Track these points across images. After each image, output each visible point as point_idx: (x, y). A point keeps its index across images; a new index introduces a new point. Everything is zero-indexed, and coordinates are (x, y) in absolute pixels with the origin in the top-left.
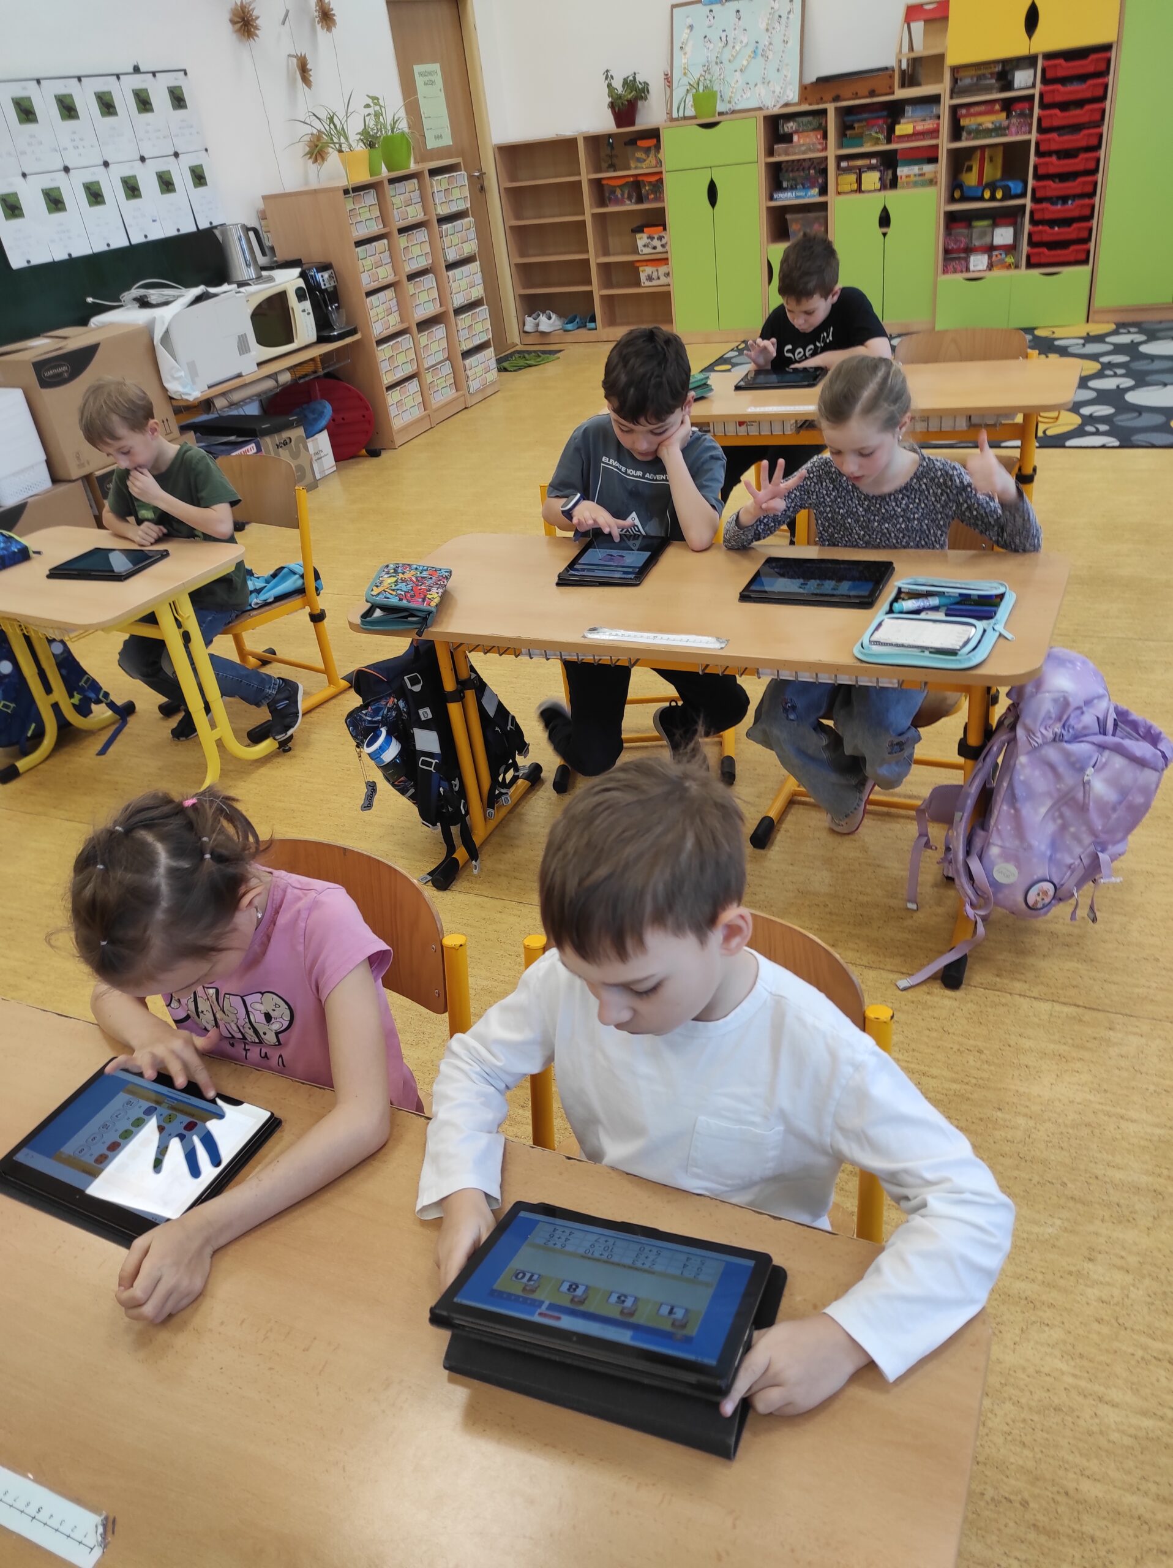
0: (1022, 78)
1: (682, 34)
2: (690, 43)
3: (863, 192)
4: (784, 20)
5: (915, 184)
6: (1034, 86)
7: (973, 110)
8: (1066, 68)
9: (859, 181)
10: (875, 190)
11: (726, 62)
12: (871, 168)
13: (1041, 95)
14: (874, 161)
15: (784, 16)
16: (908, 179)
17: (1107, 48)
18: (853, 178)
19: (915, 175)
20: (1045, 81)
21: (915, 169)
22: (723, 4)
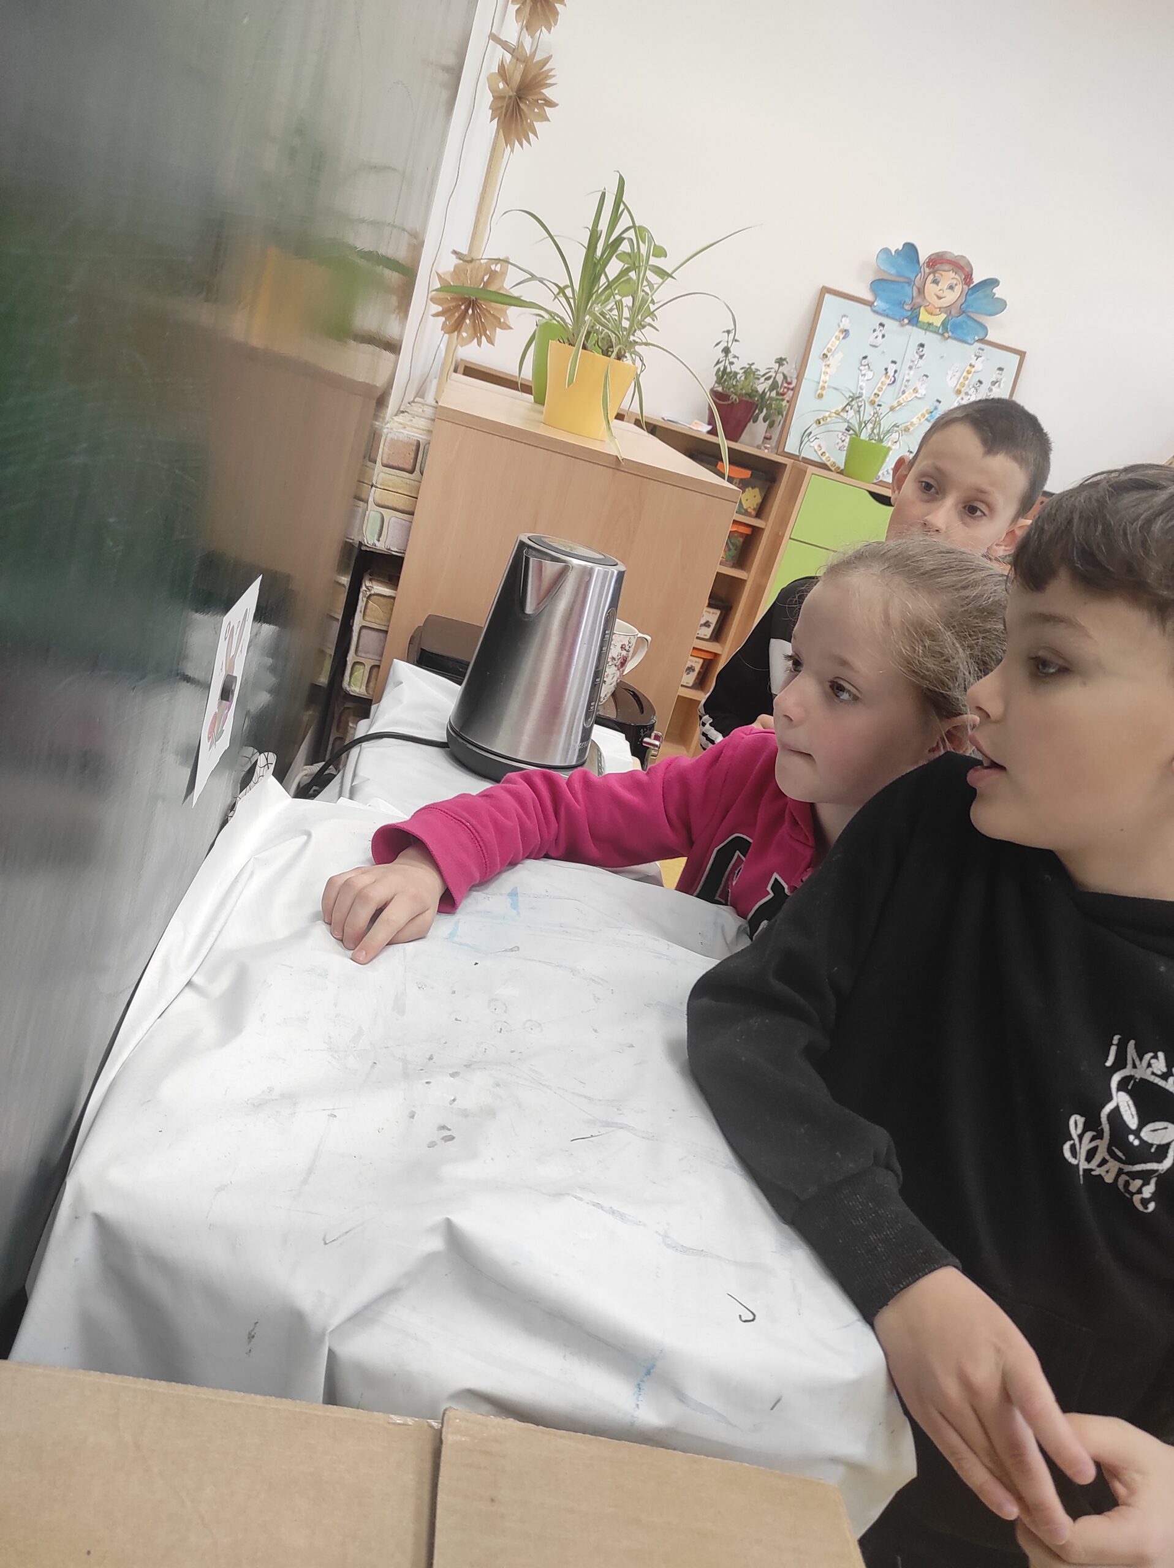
1: (826, 336)
2: (839, 356)
11: (886, 409)
15: (986, 384)
22: (902, 325)
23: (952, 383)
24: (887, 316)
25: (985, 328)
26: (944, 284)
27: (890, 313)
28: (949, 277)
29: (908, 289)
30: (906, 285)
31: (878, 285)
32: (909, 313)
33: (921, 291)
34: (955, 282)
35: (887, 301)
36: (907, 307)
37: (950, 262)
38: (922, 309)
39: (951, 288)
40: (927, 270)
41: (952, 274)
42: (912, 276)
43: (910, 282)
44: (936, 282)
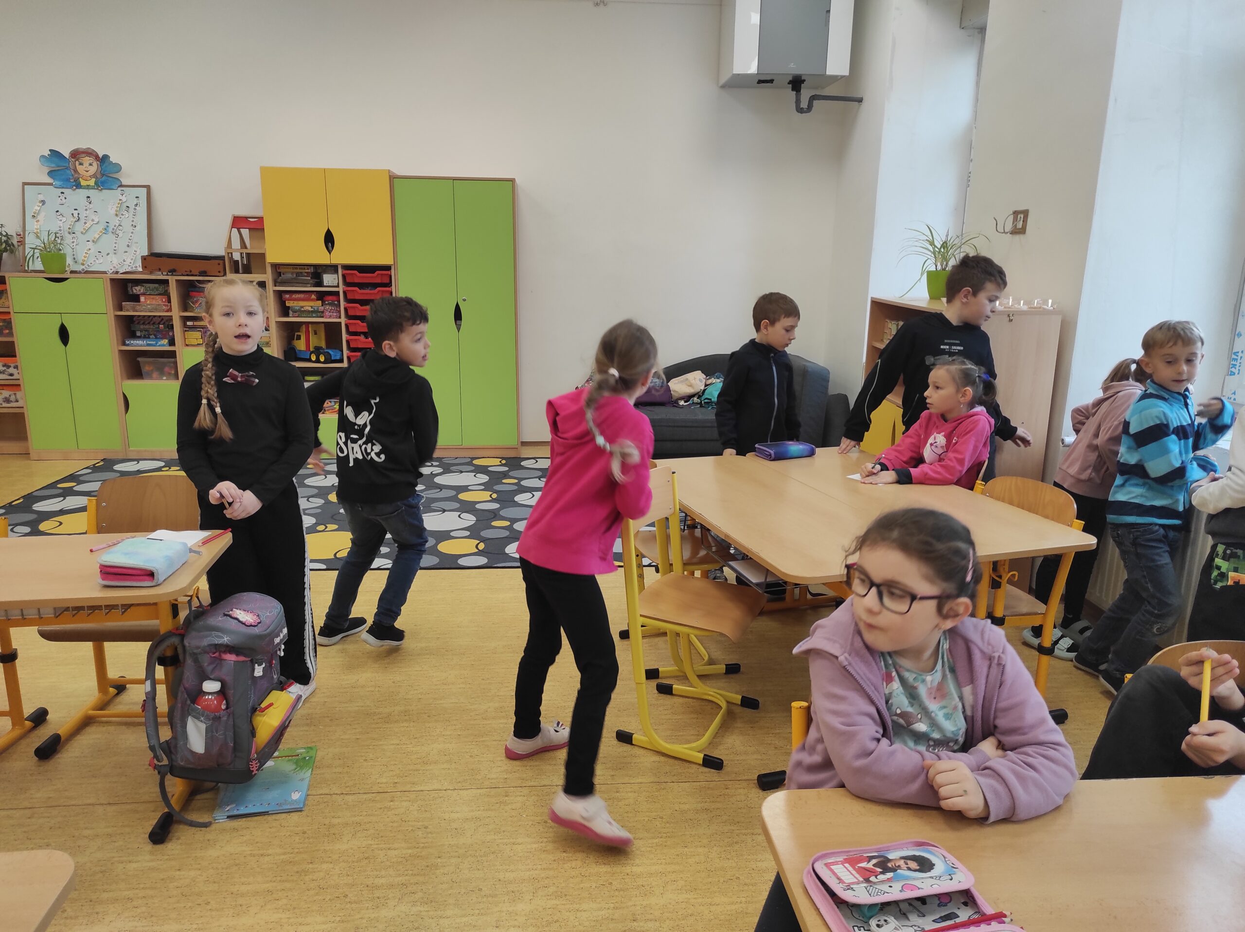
0: (329, 279)
1: (33, 207)
2: (42, 214)
4: (131, 210)
6: (338, 286)
7: (294, 296)
8: (359, 277)
11: (78, 234)
13: (345, 293)
15: (132, 207)
17: (388, 268)
20: (346, 283)
22: (74, 190)
23: (113, 212)
24: (63, 188)
25: (118, 179)
26: (86, 164)
27: (65, 186)
28: (87, 160)
29: (68, 172)
30: (66, 170)
31: (51, 174)
32: (74, 183)
33: (76, 171)
34: (91, 161)
35: (60, 180)
36: (72, 181)
37: (83, 152)
38: (80, 179)
39: (91, 165)
40: (73, 160)
41: (87, 158)
42: (67, 165)
43: (67, 168)
44: (81, 164)
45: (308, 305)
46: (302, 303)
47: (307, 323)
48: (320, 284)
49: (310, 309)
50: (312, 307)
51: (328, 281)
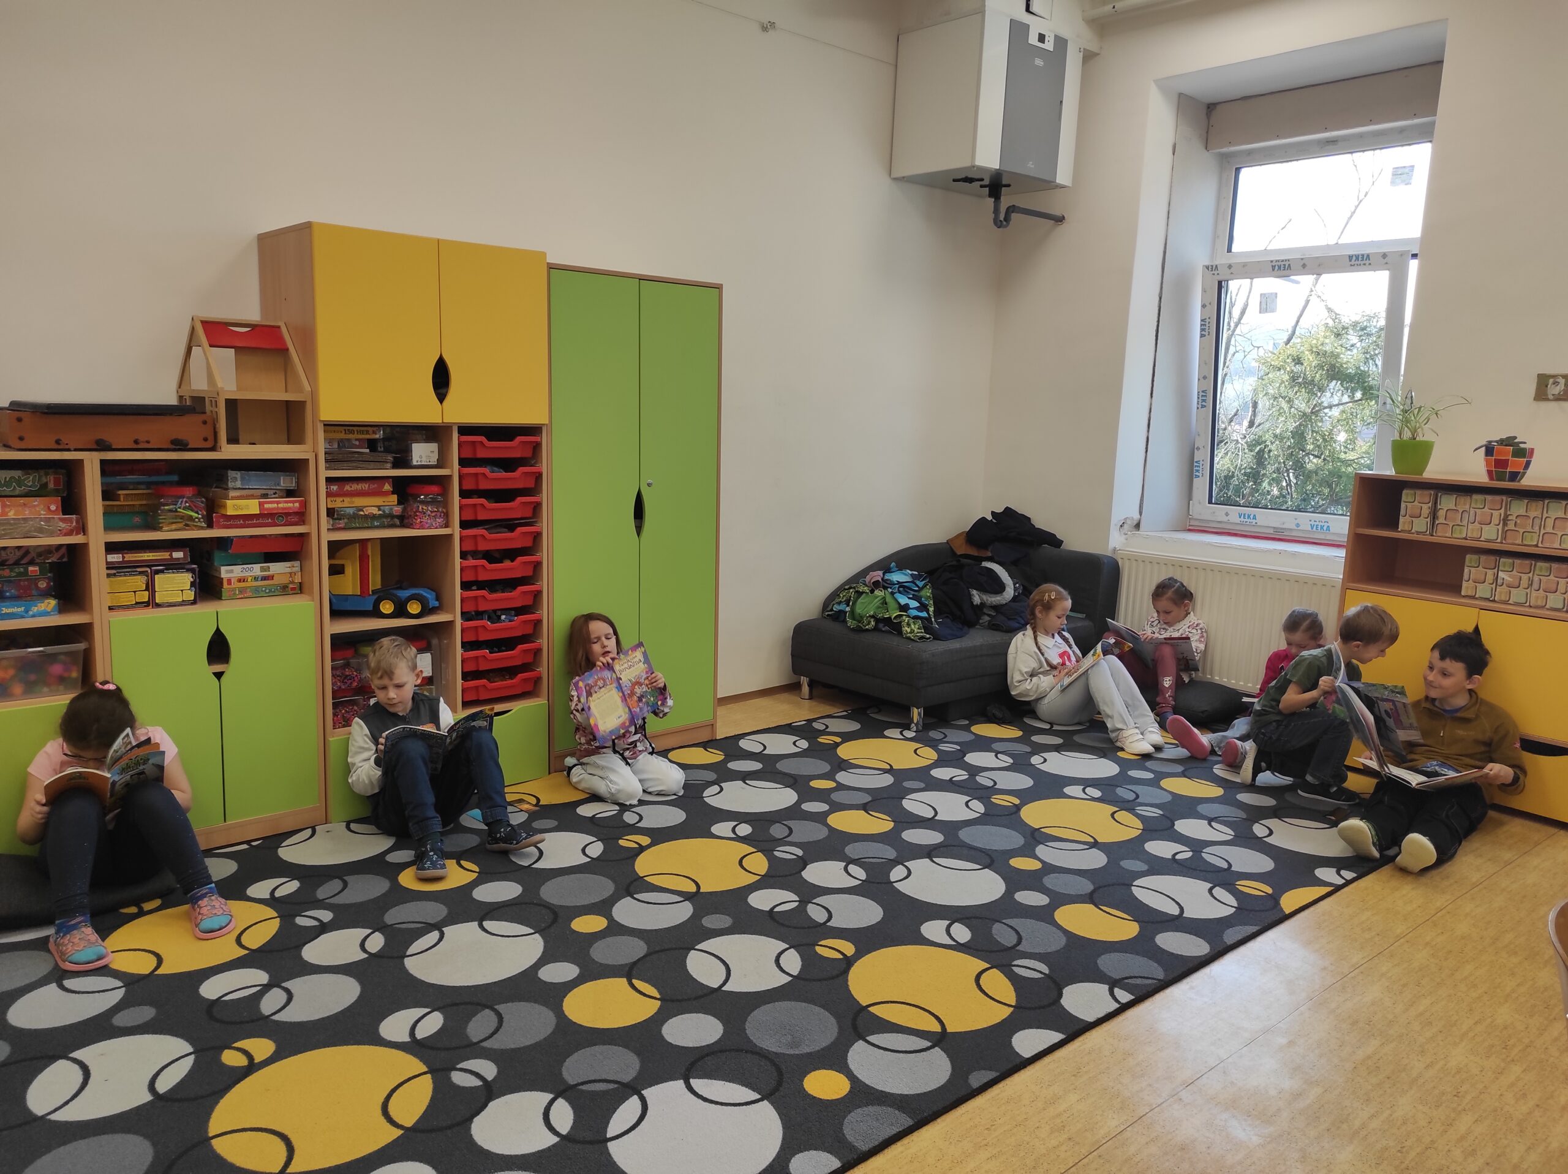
0: (422, 452)
3: (158, 605)
5: (257, 593)
6: (446, 466)
7: (348, 488)
8: (490, 449)
9: (150, 587)
10: (183, 603)
12: (173, 566)
13: (460, 478)
14: (178, 555)
16: (242, 585)
18: (140, 581)
19: (256, 579)
20: (468, 461)
21: (256, 569)
45: (371, 505)
46: (359, 501)
47: (363, 542)
48: (403, 461)
49: (375, 511)
50: (379, 507)
51: (421, 457)
